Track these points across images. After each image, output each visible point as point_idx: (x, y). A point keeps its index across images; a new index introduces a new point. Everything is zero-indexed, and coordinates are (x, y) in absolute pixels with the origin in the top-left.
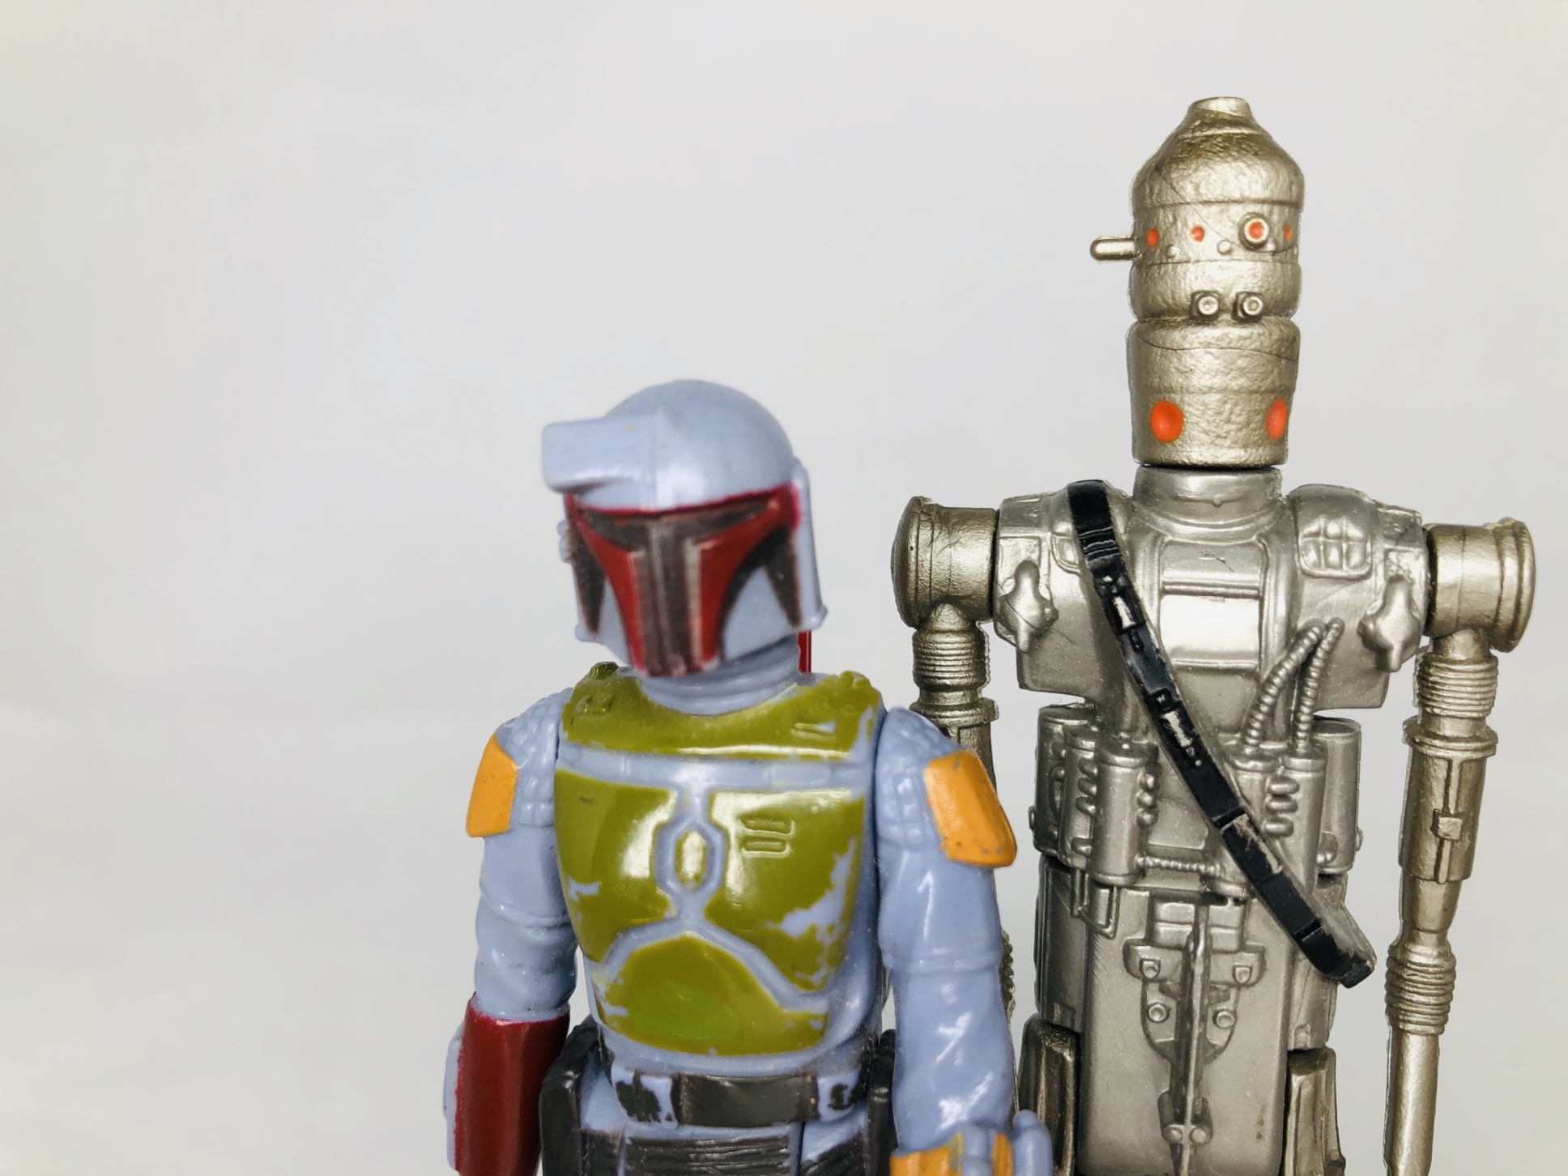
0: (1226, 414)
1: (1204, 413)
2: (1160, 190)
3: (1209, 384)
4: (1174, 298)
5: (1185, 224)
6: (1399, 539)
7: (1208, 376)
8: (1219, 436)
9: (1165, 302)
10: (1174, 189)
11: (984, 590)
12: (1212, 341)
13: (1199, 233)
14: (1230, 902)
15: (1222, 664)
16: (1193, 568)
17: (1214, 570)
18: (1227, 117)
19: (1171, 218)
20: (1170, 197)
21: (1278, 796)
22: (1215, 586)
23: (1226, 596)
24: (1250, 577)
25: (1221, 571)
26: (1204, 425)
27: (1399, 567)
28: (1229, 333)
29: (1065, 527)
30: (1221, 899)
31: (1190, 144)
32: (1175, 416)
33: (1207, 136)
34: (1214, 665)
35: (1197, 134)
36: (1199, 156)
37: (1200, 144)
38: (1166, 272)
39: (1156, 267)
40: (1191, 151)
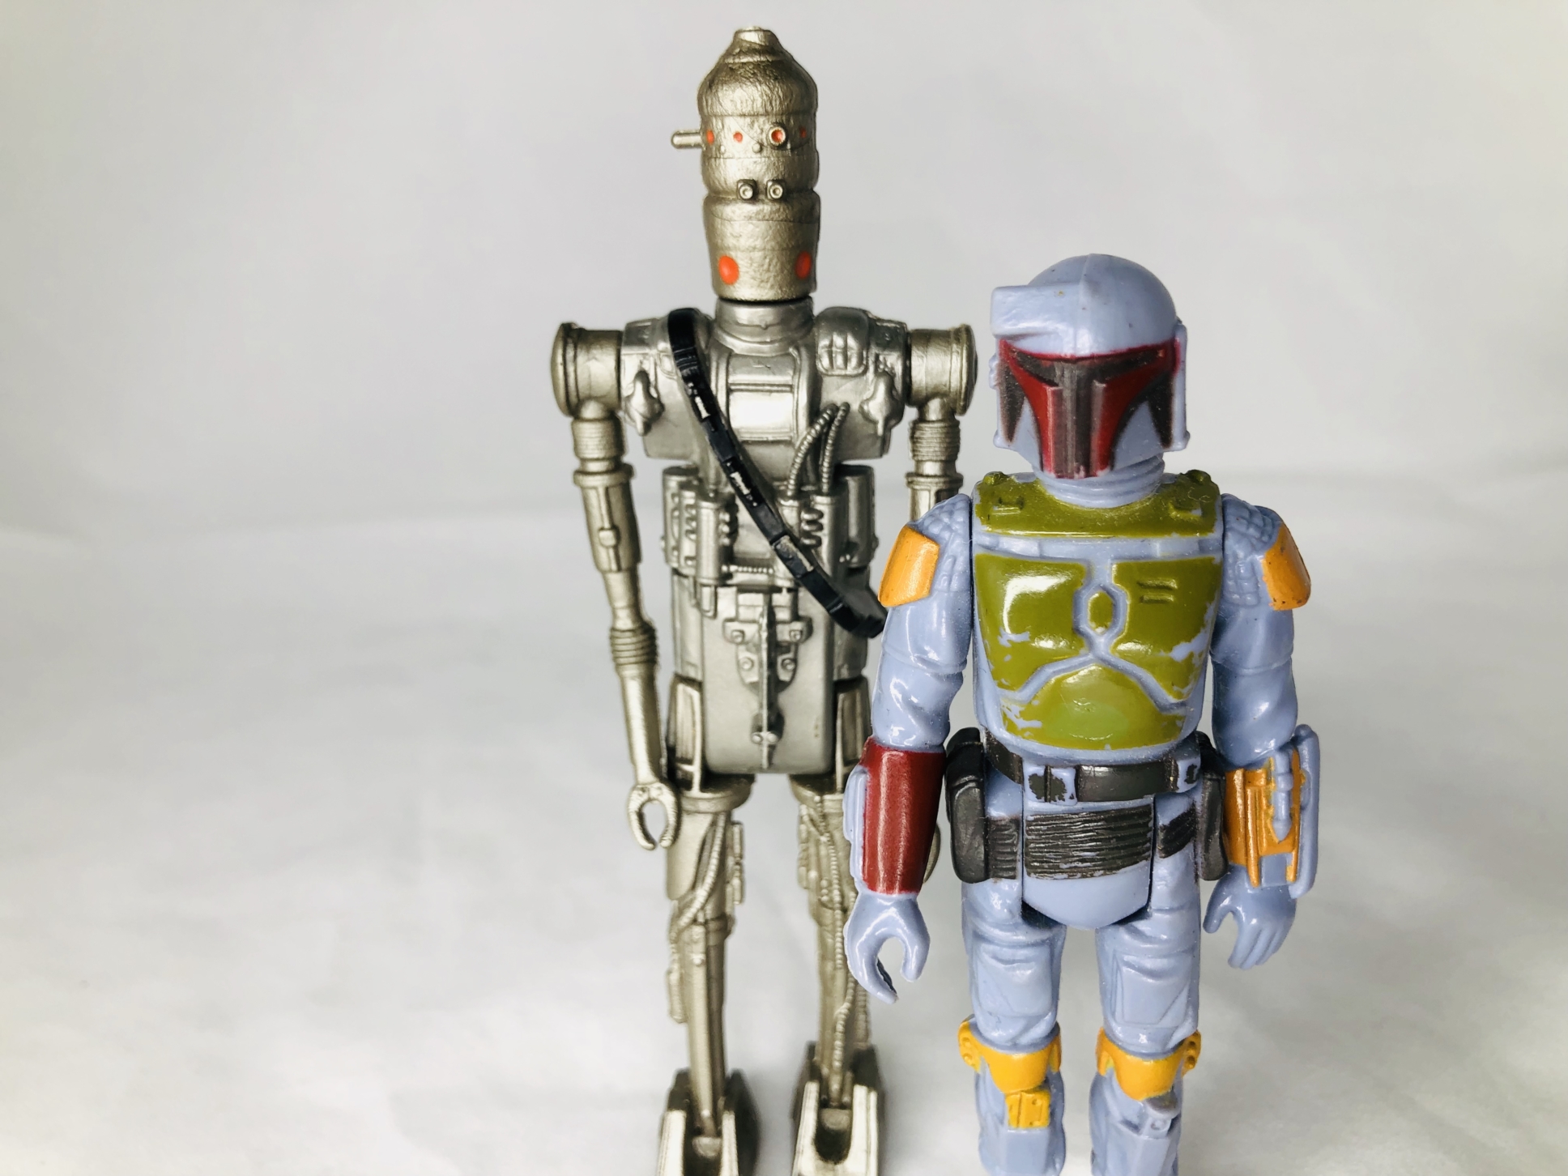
0: (766, 266)
1: (751, 265)
2: (712, 104)
3: (753, 245)
4: (726, 184)
5: (730, 129)
6: (887, 346)
7: (752, 240)
8: (762, 281)
9: (722, 187)
10: (721, 104)
11: (614, 392)
12: (753, 215)
13: (738, 136)
14: (784, 591)
15: (771, 438)
16: (749, 373)
17: (763, 374)
18: (757, 47)
19: (720, 124)
20: (718, 110)
21: (809, 522)
22: (764, 385)
23: (771, 391)
24: (786, 378)
25: (768, 374)
26: (753, 273)
27: (886, 365)
28: (763, 209)
29: (665, 345)
30: (779, 590)
31: (731, 69)
32: (733, 265)
33: (743, 63)
34: (765, 439)
35: (737, 61)
36: (737, 80)
37: (738, 70)
38: (719, 164)
39: (713, 160)
40: (732, 75)
